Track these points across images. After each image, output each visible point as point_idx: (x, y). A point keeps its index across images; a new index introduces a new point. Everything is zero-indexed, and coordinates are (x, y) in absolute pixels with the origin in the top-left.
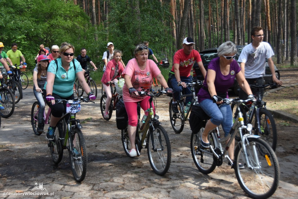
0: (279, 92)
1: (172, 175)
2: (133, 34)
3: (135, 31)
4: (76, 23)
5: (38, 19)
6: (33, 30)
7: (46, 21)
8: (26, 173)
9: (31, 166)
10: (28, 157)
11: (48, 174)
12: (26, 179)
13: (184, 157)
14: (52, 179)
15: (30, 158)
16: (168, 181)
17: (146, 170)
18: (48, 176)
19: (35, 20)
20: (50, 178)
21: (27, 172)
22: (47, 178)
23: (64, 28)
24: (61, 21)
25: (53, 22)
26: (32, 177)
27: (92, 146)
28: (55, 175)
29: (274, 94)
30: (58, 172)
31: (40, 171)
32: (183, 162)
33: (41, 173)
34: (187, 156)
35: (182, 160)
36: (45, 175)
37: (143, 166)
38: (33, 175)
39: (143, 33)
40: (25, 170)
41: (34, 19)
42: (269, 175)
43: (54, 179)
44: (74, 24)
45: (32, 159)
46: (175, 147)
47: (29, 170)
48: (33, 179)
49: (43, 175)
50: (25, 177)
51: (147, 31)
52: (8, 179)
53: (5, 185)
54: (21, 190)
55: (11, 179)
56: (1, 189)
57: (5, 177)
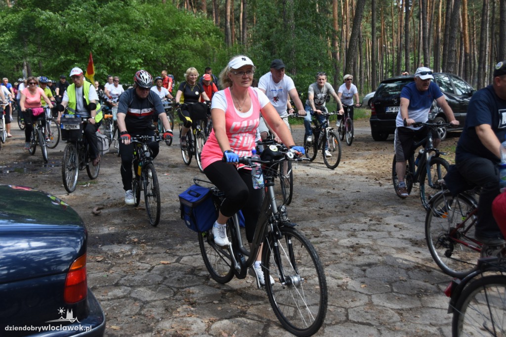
1: (364, 248)
2: (286, 57)
3: (288, 53)
4: (208, 42)
5: (159, 38)
6: (152, 53)
7: (169, 40)
8: (168, 239)
9: (172, 230)
10: (166, 218)
12: (170, 247)
13: (374, 225)
15: (168, 219)
16: (360, 255)
17: (326, 240)
19: (155, 40)
21: (170, 237)
23: (192, 49)
24: (188, 40)
25: (177, 41)
26: (177, 245)
31: (185, 237)
32: (375, 230)
33: (188, 240)
34: (379, 223)
35: (373, 228)
36: (193, 243)
37: (322, 235)
38: (178, 242)
39: (299, 55)
40: (166, 235)
41: (153, 38)
44: (205, 44)
45: (172, 221)
46: (360, 211)
47: (171, 236)
48: (179, 246)
49: (190, 242)
50: (168, 244)
51: (305, 52)
52: (147, 245)
53: (146, 254)
54: (167, 260)
55: (152, 245)
56: (142, 259)
57: (143, 243)
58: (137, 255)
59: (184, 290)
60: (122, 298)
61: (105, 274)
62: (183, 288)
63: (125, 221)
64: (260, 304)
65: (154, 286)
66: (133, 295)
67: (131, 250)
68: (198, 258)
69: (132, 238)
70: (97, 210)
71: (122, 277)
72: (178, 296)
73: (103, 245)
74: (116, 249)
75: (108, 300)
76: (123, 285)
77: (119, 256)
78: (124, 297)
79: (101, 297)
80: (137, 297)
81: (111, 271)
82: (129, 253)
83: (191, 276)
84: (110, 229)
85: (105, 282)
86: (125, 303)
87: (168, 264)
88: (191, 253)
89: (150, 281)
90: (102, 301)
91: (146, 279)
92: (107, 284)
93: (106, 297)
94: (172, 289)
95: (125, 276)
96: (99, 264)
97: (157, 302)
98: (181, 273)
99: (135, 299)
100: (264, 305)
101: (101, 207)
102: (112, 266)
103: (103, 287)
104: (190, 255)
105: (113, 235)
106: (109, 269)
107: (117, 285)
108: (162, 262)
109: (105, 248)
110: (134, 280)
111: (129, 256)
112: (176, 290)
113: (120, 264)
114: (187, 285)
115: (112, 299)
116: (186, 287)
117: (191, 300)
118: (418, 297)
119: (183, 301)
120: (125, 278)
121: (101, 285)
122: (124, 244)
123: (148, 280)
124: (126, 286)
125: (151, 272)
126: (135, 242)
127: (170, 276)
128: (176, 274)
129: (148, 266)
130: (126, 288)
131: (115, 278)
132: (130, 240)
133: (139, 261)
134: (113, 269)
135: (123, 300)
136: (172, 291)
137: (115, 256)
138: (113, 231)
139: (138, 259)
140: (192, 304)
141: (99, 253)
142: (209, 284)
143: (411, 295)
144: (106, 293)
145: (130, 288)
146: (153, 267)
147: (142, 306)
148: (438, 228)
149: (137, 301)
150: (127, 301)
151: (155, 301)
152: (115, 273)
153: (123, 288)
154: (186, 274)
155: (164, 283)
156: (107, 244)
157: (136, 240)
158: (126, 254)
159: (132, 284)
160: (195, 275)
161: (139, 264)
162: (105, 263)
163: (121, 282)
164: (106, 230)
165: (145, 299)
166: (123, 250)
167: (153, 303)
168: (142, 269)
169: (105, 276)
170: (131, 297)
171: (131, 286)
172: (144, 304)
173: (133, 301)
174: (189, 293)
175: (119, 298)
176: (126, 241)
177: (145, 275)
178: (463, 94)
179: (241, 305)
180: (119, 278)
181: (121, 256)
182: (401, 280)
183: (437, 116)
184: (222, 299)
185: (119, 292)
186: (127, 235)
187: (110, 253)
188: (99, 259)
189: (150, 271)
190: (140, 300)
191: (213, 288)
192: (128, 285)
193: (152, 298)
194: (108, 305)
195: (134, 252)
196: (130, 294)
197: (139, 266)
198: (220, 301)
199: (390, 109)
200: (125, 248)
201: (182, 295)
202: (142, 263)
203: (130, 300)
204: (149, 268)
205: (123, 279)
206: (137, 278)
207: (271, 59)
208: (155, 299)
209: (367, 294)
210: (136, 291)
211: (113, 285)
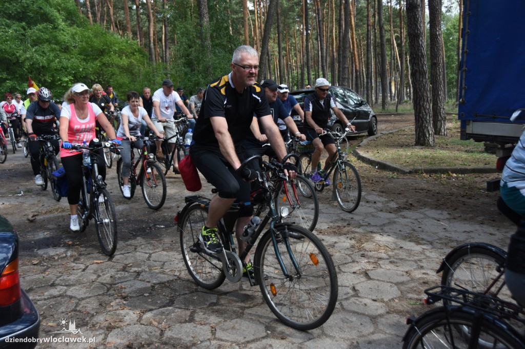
0: (378, 139)
2: (205, 73)
4: (133, 61)
5: (88, 58)
6: (81, 70)
7: (97, 59)
11: (126, 241)
14: (133, 247)
18: (129, 243)
19: (84, 58)
20: (131, 245)
22: (128, 245)
23: (118, 66)
24: (116, 59)
25: (106, 59)
27: (173, 207)
28: (136, 242)
29: (373, 142)
30: (138, 238)
33: (119, 240)
36: (124, 243)
41: (82, 57)
42: (387, 234)
43: (136, 246)
44: (131, 62)
49: (121, 242)
51: (221, 69)
52: (81, 247)
53: (80, 255)
54: (100, 260)
55: (86, 247)
56: (76, 260)
57: (77, 245)
58: (71, 256)
59: (116, 286)
60: (59, 296)
61: (41, 276)
62: (115, 284)
63: (60, 225)
64: (186, 294)
65: (88, 284)
66: (69, 293)
67: (66, 252)
68: (129, 256)
69: (67, 241)
70: (32, 217)
71: (57, 278)
72: (111, 292)
73: (39, 248)
74: (52, 252)
75: (45, 299)
76: (59, 285)
77: (54, 258)
78: (60, 296)
79: (38, 298)
80: (73, 295)
81: (47, 273)
82: (64, 255)
83: (122, 272)
84: (45, 233)
85: (41, 283)
86: (61, 301)
87: (101, 263)
88: (123, 252)
89: (84, 280)
90: (38, 300)
91: (81, 278)
92: (43, 285)
93: (43, 297)
94: (106, 286)
95: (61, 276)
96: (35, 267)
97: (91, 298)
98: (113, 270)
99: (71, 297)
100: (190, 295)
101: (36, 214)
102: (48, 268)
103: (39, 287)
104: (121, 254)
105: (48, 239)
106: (45, 271)
107: (53, 285)
108: (96, 261)
109: (40, 252)
110: (70, 280)
111: (64, 257)
112: (109, 286)
113: (55, 265)
114: (119, 281)
115: (48, 299)
116: (118, 283)
117: (123, 294)
118: (323, 278)
119: (116, 296)
120: (61, 278)
121: (38, 286)
122: (59, 247)
123: (83, 279)
124: (61, 285)
125: (86, 271)
126: (69, 245)
127: (104, 274)
128: (108, 271)
129: (83, 266)
130: (62, 287)
131: (51, 279)
132: (65, 243)
133: (73, 262)
134: (49, 270)
135: (59, 298)
136: (105, 287)
137: (51, 258)
138: (48, 236)
139: (72, 260)
140: (124, 298)
141: (35, 256)
142: (139, 279)
143: (317, 277)
144: (42, 293)
145: (65, 288)
146: (87, 267)
147: (78, 303)
148: (338, 218)
149: (72, 299)
150: (63, 300)
151: (90, 297)
152: (51, 274)
153: (59, 288)
154: (118, 271)
155: (97, 281)
156: (43, 248)
157: (70, 243)
158: (61, 256)
159: (67, 284)
160: (126, 271)
161: (73, 264)
162: (41, 266)
163: (57, 282)
164: (42, 235)
165: (80, 297)
166: (58, 253)
167: (88, 300)
168: (77, 269)
169: (41, 277)
170: (66, 296)
171: (67, 286)
172: (79, 301)
173: (69, 299)
174: (122, 288)
175: (55, 297)
176: (61, 244)
177: (79, 274)
178: (355, 104)
179: (169, 296)
180: (55, 278)
181: (56, 258)
182: (308, 265)
183: (335, 123)
184: (152, 292)
185: (55, 292)
186: (62, 239)
187: (45, 256)
188: (35, 262)
189: (84, 270)
190: (75, 297)
191: (143, 282)
192: (63, 284)
193: (87, 295)
194: (44, 304)
195: (69, 254)
196: (65, 292)
197: (74, 266)
198: (150, 293)
199: (296, 117)
200: (61, 250)
201: (115, 291)
202: (76, 263)
203: (66, 298)
204: (83, 268)
205: (58, 279)
206: (72, 277)
207: (191, 75)
208: (90, 296)
209: (280, 279)
210: (71, 289)
211: (49, 285)
